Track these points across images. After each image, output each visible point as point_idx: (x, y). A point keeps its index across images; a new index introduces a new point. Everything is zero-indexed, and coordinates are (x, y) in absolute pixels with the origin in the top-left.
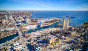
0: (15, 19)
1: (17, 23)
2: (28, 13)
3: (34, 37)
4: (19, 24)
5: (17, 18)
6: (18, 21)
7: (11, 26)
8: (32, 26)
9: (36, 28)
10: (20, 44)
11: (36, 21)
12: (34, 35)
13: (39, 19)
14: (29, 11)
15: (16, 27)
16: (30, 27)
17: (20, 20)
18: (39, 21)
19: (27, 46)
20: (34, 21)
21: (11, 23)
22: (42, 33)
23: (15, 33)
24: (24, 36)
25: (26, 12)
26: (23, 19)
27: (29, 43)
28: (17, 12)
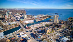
0: (14, 16)
1: (16, 18)
2: (23, 10)
3: (34, 28)
4: (19, 19)
5: (15, 15)
6: (17, 17)
7: (12, 21)
8: (29, 21)
9: (33, 22)
10: (25, 34)
11: (31, 17)
12: (33, 27)
13: (34, 15)
14: (23, 9)
15: (17, 21)
16: (28, 21)
17: (18, 16)
18: (34, 17)
19: (30, 35)
20: (30, 17)
21: (11, 19)
22: (39, 26)
23: (18, 26)
24: (26, 28)
25: (21, 10)
26: (20, 15)
27: (31, 32)
28: (13, 9)
